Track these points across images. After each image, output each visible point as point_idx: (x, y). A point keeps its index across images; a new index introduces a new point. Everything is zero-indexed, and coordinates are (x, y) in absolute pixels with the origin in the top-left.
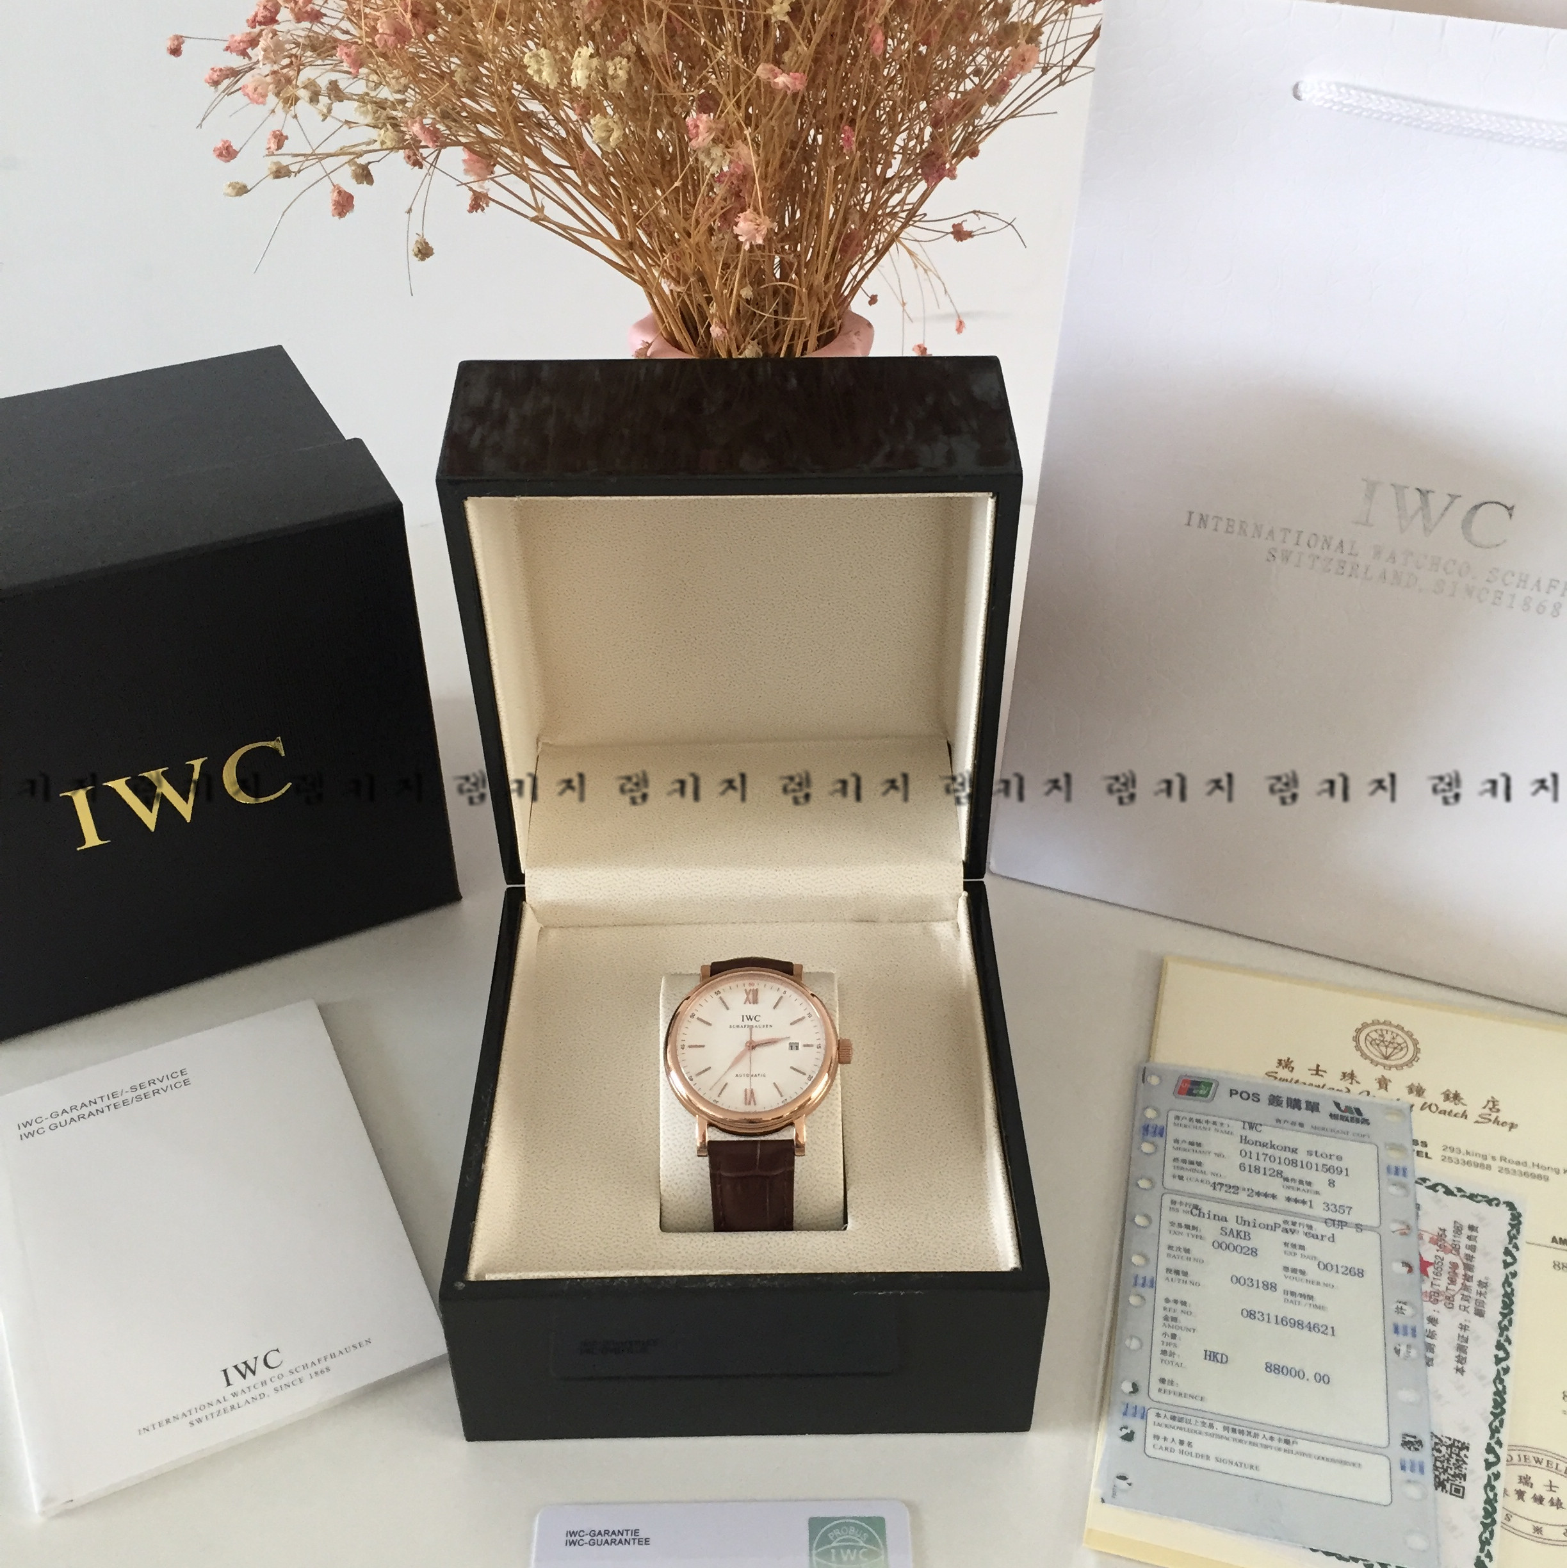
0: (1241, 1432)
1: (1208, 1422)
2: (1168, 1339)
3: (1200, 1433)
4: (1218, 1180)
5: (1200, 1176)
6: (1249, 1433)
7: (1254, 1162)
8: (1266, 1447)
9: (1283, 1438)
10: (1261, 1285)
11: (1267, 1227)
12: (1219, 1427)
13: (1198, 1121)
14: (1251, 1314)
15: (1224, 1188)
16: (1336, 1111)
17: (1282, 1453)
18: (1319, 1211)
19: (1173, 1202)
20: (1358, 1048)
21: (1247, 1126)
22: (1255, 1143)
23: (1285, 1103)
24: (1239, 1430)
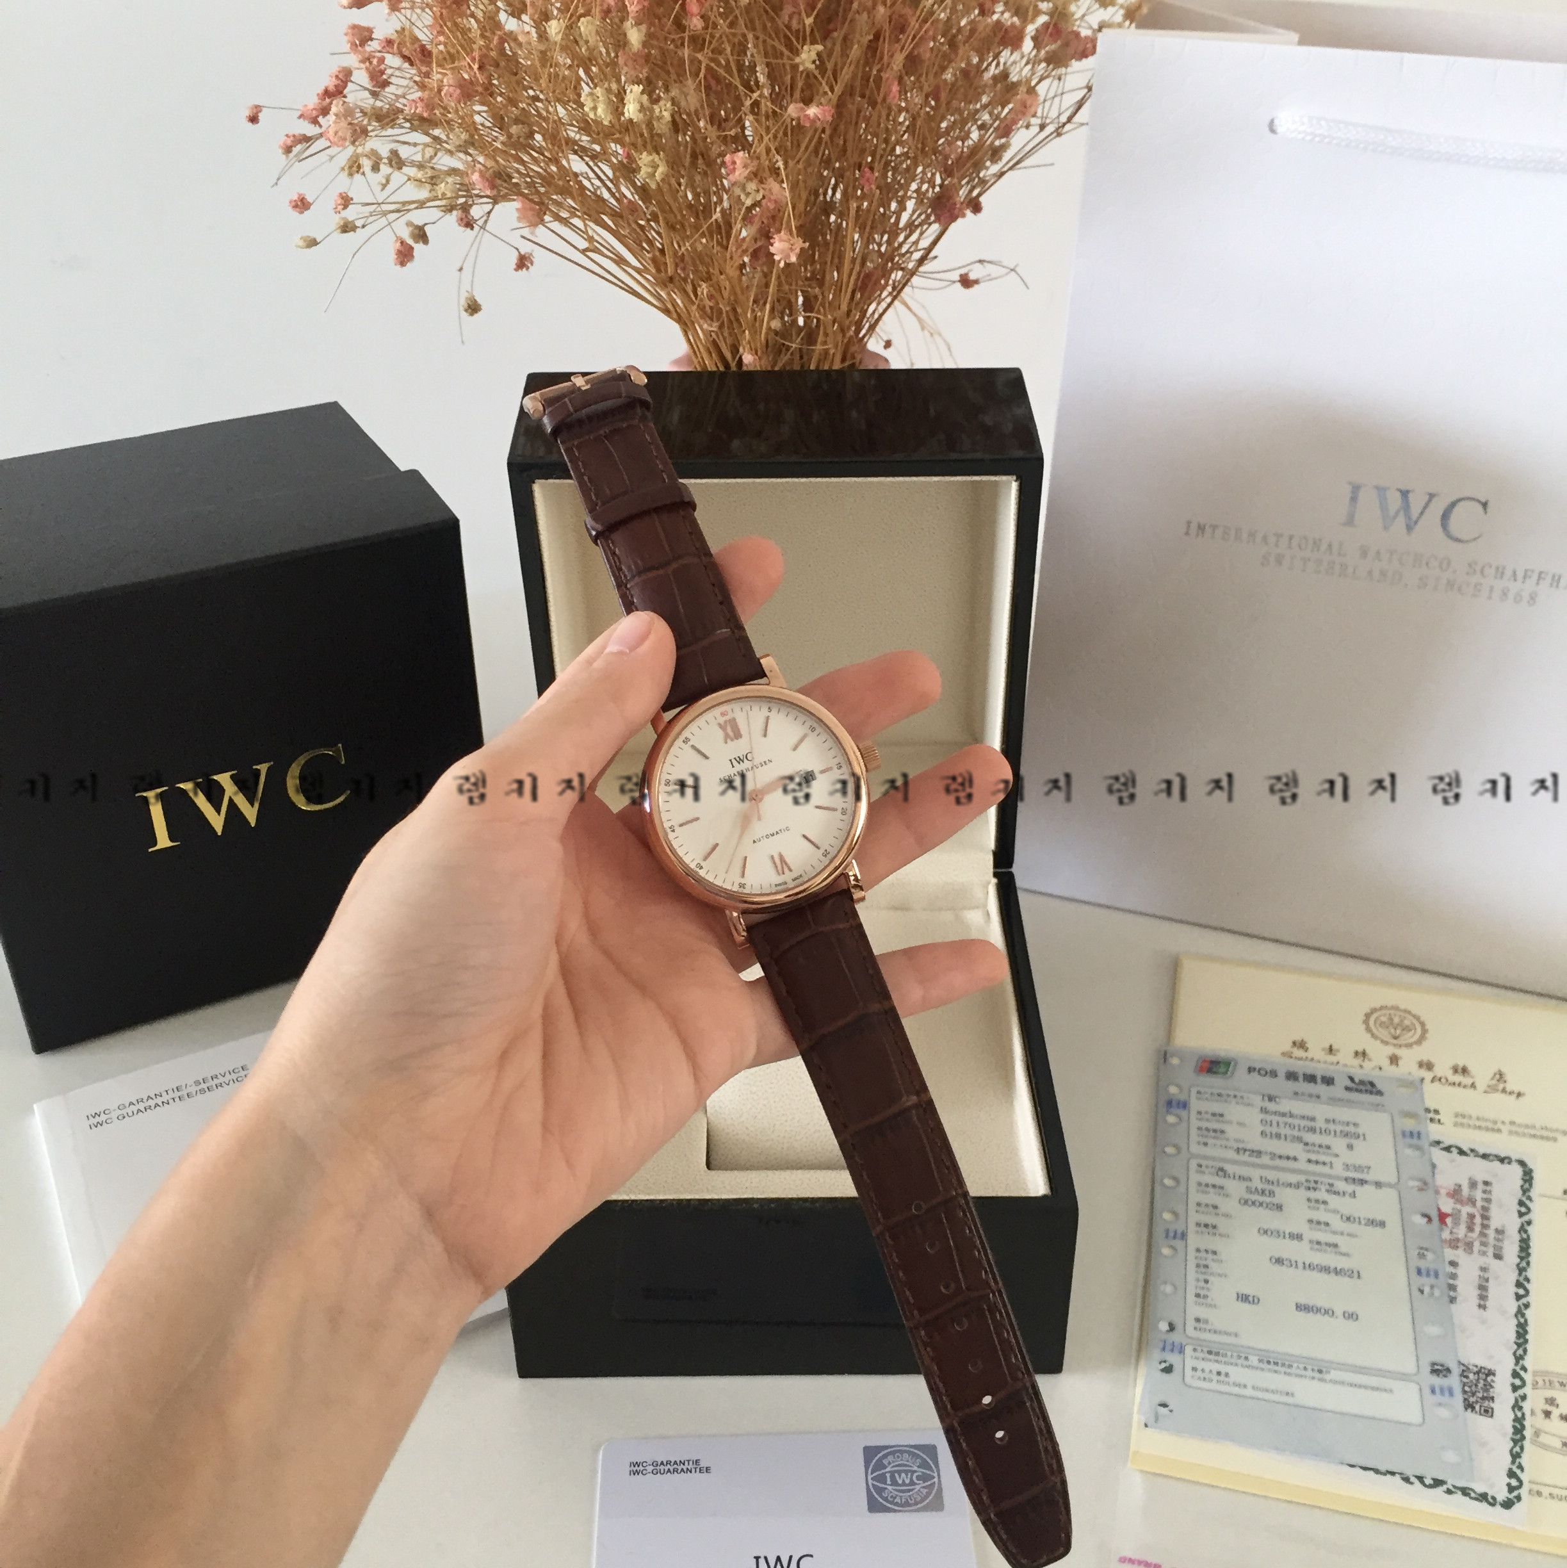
0: (1276, 1364)
1: (1243, 1355)
2: (1202, 1284)
3: (1236, 1365)
4: (1241, 1146)
5: (1224, 1143)
6: (1283, 1365)
7: (1274, 1130)
8: (1301, 1376)
9: (1316, 1368)
10: (1287, 1236)
11: (1290, 1185)
12: (1254, 1360)
13: (1219, 1095)
14: (1279, 1261)
15: (1247, 1153)
16: (1349, 1083)
17: (1315, 1382)
18: (1338, 1170)
19: (1200, 1166)
20: (1368, 1030)
21: (1266, 1098)
22: (1275, 1113)
23: (1301, 1079)
24: (1272, 1362)
